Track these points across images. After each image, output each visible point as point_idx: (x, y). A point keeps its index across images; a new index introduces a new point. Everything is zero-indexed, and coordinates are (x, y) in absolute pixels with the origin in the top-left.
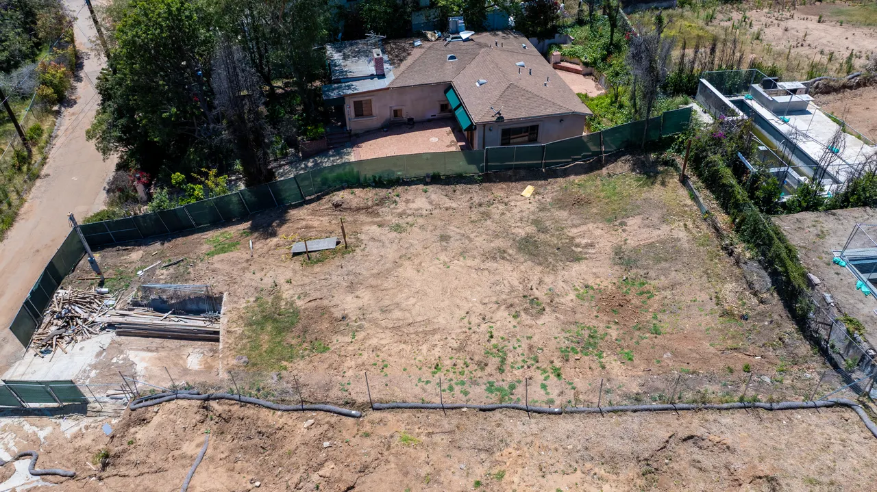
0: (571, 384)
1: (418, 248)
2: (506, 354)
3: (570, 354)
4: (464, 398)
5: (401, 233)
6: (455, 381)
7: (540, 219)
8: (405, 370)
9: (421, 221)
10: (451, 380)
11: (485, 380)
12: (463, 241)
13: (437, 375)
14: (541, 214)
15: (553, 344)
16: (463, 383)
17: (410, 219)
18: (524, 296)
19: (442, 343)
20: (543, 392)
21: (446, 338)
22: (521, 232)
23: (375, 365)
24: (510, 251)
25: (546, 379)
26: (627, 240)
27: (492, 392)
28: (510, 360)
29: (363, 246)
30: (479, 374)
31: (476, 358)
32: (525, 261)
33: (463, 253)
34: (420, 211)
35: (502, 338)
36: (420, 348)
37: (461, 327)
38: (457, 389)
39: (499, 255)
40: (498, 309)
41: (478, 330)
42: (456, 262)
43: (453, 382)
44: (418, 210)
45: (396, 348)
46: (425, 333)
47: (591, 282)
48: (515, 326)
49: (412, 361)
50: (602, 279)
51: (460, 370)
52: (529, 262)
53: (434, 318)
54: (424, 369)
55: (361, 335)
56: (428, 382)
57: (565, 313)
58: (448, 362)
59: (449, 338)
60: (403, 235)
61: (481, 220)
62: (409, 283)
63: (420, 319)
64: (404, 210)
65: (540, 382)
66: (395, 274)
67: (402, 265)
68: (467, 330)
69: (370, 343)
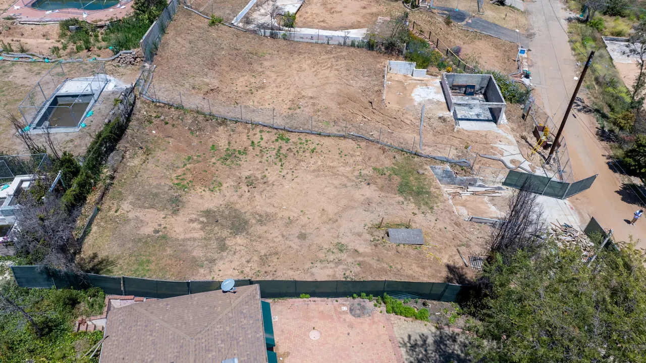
0: (249, 139)
1: (324, 229)
2: (276, 154)
3: (243, 151)
4: (301, 136)
5: (338, 243)
6: (304, 145)
7: (219, 251)
8: (330, 151)
9: (321, 255)
10: (306, 145)
11: (289, 144)
12: (288, 233)
13: (313, 147)
14: (216, 256)
15: (249, 157)
16: (300, 143)
17: (331, 257)
18: (255, 188)
19: (310, 165)
20: (263, 137)
21: (307, 167)
22: (240, 240)
23: (346, 155)
24: (254, 221)
25: (259, 142)
26: (163, 218)
27: (287, 139)
28: (275, 152)
29: (366, 227)
30: (292, 147)
31: (292, 154)
32: (245, 213)
33: (290, 222)
34: (322, 266)
35: (276, 164)
36: (322, 163)
37: (298, 173)
38: (304, 141)
39: (264, 219)
40: (274, 182)
41: (288, 171)
42: (296, 215)
43: (306, 143)
44: (324, 267)
45: (335, 164)
46: (318, 170)
47: (208, 193)
48: (267, 170)
49: (326, 156)
50: (199, 194)
51: (301, 149)
52: (243, 211)
53: (313, 178)
54: (319, 151)
55: (356, 173)
56: (318, 144)
57: (234, 175)
58: (308, 154)
59: (305, 167)
60: (336, 241)
61: (270, 255)
62: (330, 201)
63: (322, 178)
64: (337, 267)
65: (263, 141)
66: (339, 208)
67: (335, 214)
68: (294, 171)
69: (350, 168)
